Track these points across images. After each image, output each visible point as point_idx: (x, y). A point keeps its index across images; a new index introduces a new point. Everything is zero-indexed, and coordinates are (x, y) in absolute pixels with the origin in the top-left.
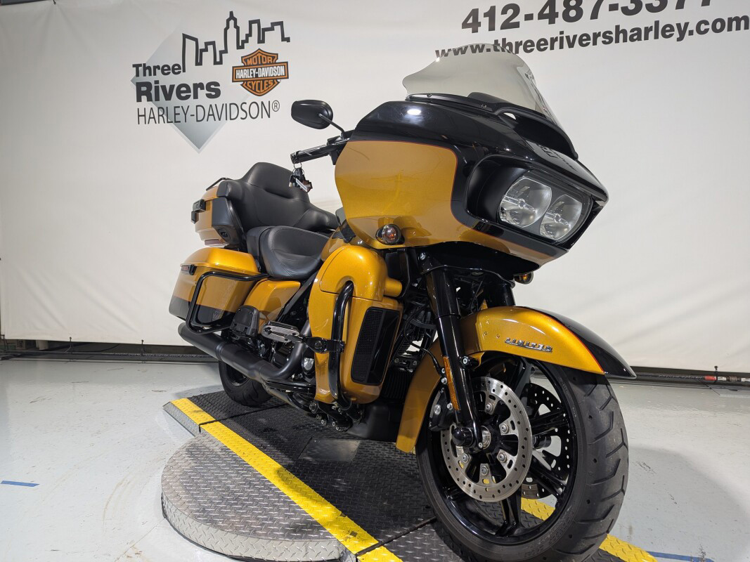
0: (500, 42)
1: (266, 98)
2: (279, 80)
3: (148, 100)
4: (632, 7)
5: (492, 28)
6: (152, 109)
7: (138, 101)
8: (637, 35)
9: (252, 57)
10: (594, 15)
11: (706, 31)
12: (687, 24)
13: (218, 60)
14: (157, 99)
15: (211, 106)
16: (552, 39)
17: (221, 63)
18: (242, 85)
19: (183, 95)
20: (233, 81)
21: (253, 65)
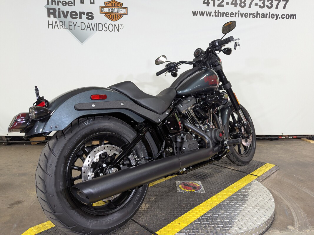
0: (217, 11)
1: (117, 23)
2: (123, 15)
3: (54, 17)
4: (262, 5)
5: (214, 5)
6: (56, 21)
7: (48, 17)
8: (263, 16)
9: (110, 3)
10: (250, 7)
11: (284, 18)
12: (278, 14)
13: (92, 2)
14: (59, 17)
15: (89, 23)
16: (235, 13)
17: (93, 3)
18: (105, 15)
19: (74, 16)
20: (100, 13)
21: (110, 6)
